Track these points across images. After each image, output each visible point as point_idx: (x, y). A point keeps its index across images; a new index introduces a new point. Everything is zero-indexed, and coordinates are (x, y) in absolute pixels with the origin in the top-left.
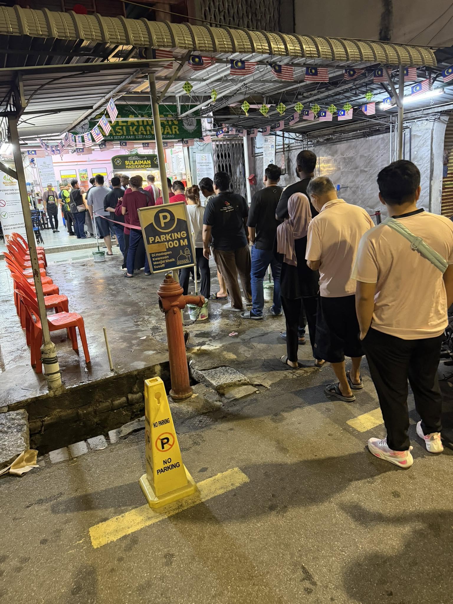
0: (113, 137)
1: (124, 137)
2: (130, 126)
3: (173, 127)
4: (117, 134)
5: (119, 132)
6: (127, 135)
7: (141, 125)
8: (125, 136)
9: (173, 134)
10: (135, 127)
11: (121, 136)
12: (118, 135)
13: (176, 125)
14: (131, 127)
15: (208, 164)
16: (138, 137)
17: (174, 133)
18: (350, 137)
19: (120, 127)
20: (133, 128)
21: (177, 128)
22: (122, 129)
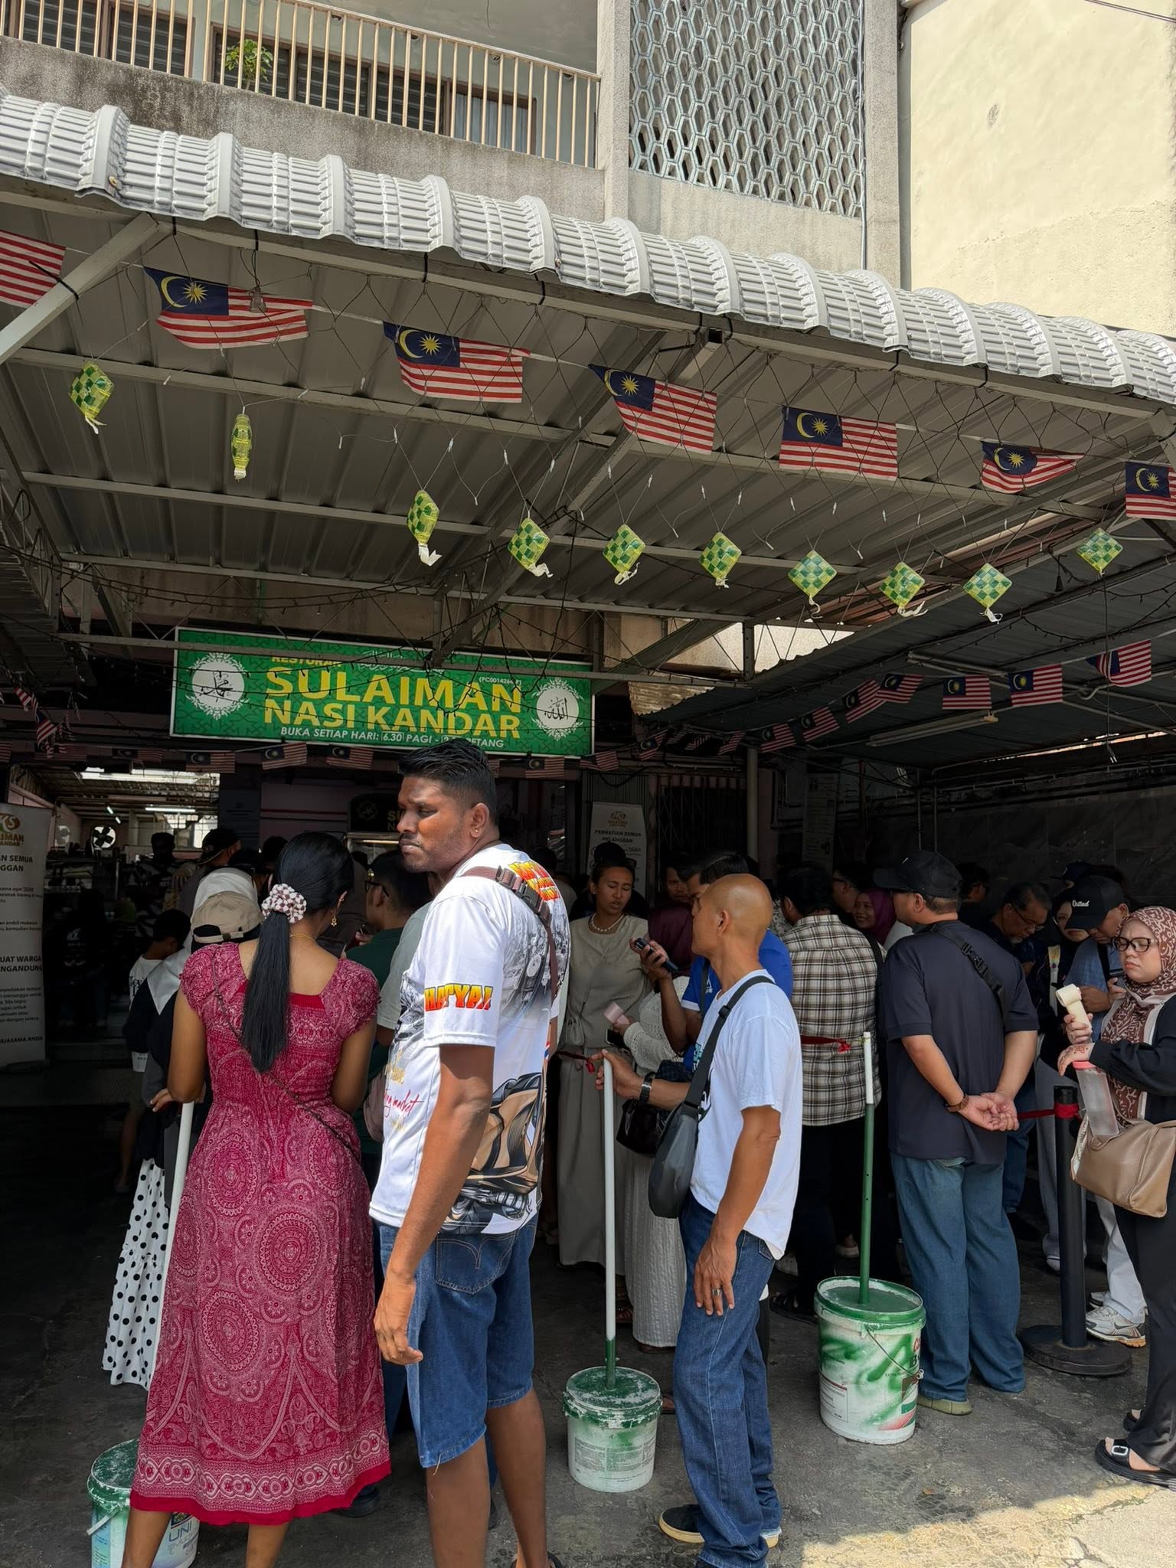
0: (312, 731)
1: (345, 733)
2: (371, 704)
3: (504, 718)
4: (326, 723)
5: (333, 719)
6: (356, 729)
7: (405, 706)
8: (350, 730)
9: (500, 738)
10: (384, 710)
11: (335, 729)
12: (326, 728)
13: (514, 714)
14: (371, 709)
15: (629, 838)
16: (390, 736)
17: (504, 734)
18: (1079, 787)
19: (340, 706)
20: (377, 710)
21: (516, 722)
22: (343, 712)
